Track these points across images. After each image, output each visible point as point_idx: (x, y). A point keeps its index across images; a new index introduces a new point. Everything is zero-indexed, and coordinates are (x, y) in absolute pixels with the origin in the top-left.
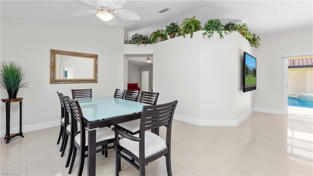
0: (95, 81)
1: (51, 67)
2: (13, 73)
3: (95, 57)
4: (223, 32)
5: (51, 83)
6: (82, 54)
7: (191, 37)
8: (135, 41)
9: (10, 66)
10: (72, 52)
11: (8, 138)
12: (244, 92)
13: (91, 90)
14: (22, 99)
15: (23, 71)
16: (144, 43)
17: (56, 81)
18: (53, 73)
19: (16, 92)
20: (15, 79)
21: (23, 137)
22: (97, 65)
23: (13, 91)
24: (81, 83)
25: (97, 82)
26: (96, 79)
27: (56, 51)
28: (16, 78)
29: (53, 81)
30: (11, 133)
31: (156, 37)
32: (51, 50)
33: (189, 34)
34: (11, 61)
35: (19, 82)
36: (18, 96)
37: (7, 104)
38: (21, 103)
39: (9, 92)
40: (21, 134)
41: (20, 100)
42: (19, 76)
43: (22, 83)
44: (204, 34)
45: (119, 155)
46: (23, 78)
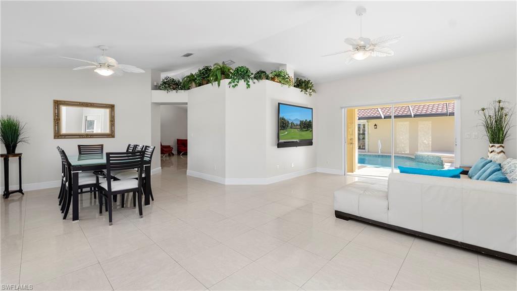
0: (111, 135)
1: (54, 119)
2: (11, 128)
3: (112, 107)
4: (250, 80)
5: (55, 138)
6: (94, 104)
7: (219, 85)
8: (163, 87)
9: (8, 120)
10: (80, 103)
11: (7, 194)
12: (278, 147)
13: (102, 145)
14: (21, 154)
15: (22, 125)
16: (174, 89)
17: (61, 136)
18: (57, 127)
19: (15, 147)
20: (13, 134)
21: (23, 194)
22: (114, 116)
23: (11, 145)
24: (93, 138)
25: (114, 137)
26: (112, 133)
27: (60, 101)
28: (15, 132)
29: (58, 135)
30: (10, 190)
31: (189, 82)
32: (54, 100)
33: (217, 82)
34: (9, 115)
35: (18, 136)
36: (17, 152)
37: (4, 159)
38: (20, 159)
39: (7, 146)
40: (20, 191)
41: (19, 155)
42: (18, 130)
43: (20, 138)
44: (230, 83)
45: (101, 195)
46: (21, 132)
